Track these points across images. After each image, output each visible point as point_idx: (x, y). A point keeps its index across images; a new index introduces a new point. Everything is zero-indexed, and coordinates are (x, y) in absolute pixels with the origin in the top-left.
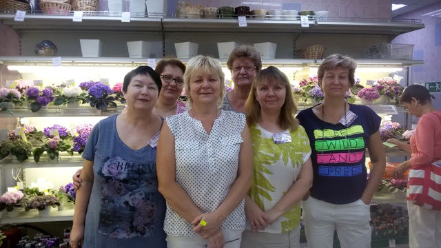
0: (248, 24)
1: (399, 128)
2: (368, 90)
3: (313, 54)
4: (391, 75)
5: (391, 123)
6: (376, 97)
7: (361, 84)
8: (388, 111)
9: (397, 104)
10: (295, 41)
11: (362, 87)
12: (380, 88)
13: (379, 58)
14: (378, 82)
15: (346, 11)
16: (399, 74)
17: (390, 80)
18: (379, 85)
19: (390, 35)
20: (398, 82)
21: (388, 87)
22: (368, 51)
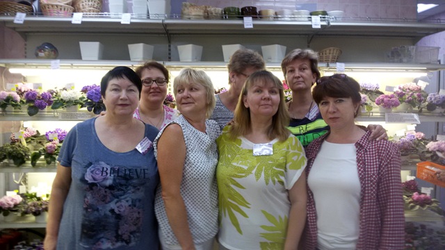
0: (254, 25)
1: (423, 139)
2: (387, 96)
3: (327, 57)
4: (416, 81)
5: (415, 133)
6: (396, 105)
7: (380, 90)
8: (409, 120)
9: (420, 113)
10: (309, 43)
11: (382, 93)
12: (401, 95)
13: (401, 62)
14: (400, 88)
15: (366, 12)
16: (424, 79)
17: (413, 86)
18: (400, 91)
19: (414, 36)
20: (423, 88)
21: (410, 93)
22: (390, 54)
